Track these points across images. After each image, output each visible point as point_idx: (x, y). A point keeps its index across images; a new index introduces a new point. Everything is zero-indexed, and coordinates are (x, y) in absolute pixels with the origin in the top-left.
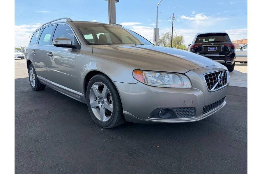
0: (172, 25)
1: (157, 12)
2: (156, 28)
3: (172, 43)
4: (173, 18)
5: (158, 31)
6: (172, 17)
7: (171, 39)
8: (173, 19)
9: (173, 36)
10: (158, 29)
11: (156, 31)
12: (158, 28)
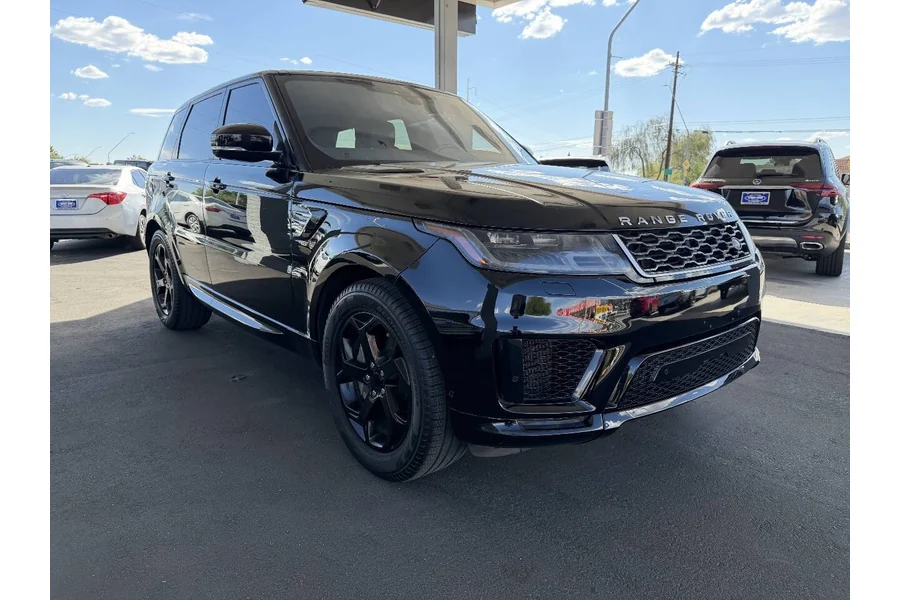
0: (671, 95)
1: (609, 57)
2: (603, 109)
3: (668, 155)
4: (677, 67)
5: (609, 121)
6: (672, 64)
7: (666, 143)
8: (676, 72)
9: (674, 132)
10: (612, 113)
11: (603, 119)
12: (610, 109)
